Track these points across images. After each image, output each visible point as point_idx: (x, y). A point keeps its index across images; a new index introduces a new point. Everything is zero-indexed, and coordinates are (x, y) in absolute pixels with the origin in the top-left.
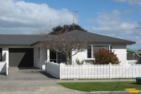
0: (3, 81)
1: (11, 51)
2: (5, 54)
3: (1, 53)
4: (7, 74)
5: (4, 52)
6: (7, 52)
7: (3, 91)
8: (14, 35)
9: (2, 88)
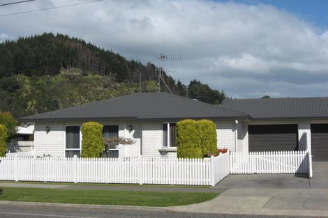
0: (304, 189)
1: (315, 129)
2: (305, 136)
3: (295, 135)
4: (311, 175)
5: (301, 132)
6: (308, 132)
7: (306, 208)
8: (319, 98)
9: (304, 203)
